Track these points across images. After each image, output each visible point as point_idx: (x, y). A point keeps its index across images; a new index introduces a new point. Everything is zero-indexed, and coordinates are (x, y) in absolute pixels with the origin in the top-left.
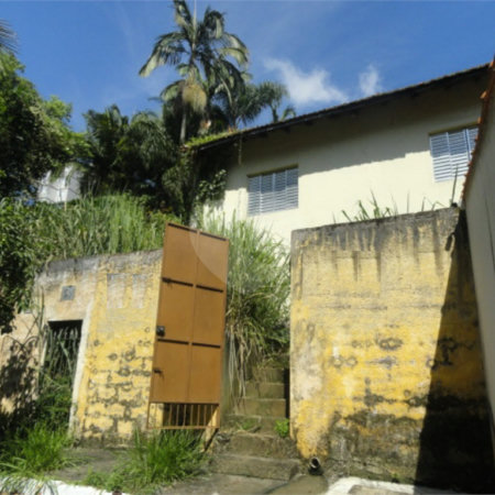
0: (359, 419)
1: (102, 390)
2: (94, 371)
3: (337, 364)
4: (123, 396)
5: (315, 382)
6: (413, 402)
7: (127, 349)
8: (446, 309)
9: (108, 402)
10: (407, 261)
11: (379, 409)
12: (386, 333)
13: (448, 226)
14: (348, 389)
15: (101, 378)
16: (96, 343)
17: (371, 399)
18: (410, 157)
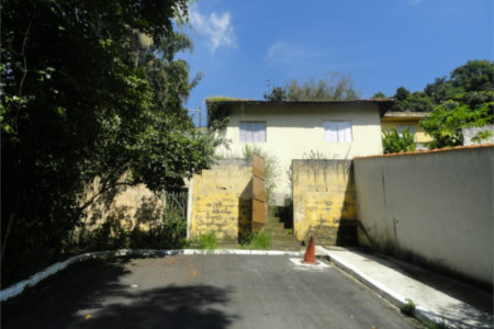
0: (318, 227)
1: (205, 220)
2: (199, 211)
3: (311, 209)
4: (216, 221)
5: (303, 216)
6: (335, 222)
7: (215, 201)
8: (346, 192)
9: (208, 225)
10: (334, 176)
11: (325, 224)
12: (328, 200)
13: (348, 166)
14: (314, 218)
15: (203, 214)
16: (198, 199)
17: (322, 221)
18: (316, 128)
